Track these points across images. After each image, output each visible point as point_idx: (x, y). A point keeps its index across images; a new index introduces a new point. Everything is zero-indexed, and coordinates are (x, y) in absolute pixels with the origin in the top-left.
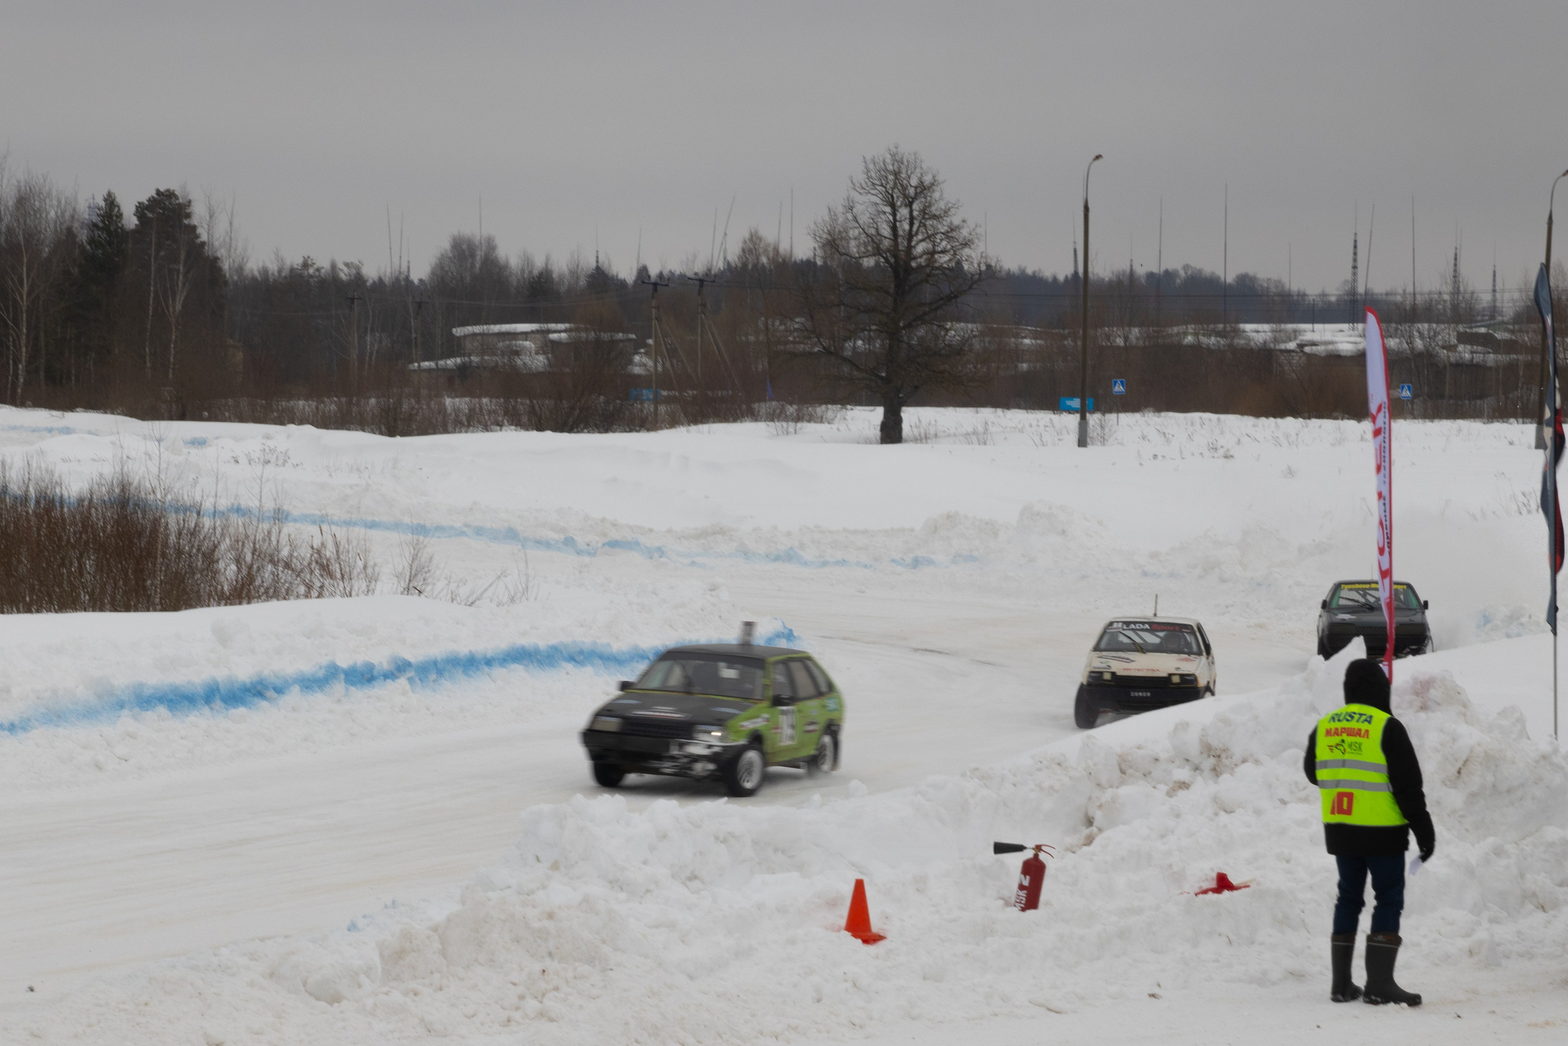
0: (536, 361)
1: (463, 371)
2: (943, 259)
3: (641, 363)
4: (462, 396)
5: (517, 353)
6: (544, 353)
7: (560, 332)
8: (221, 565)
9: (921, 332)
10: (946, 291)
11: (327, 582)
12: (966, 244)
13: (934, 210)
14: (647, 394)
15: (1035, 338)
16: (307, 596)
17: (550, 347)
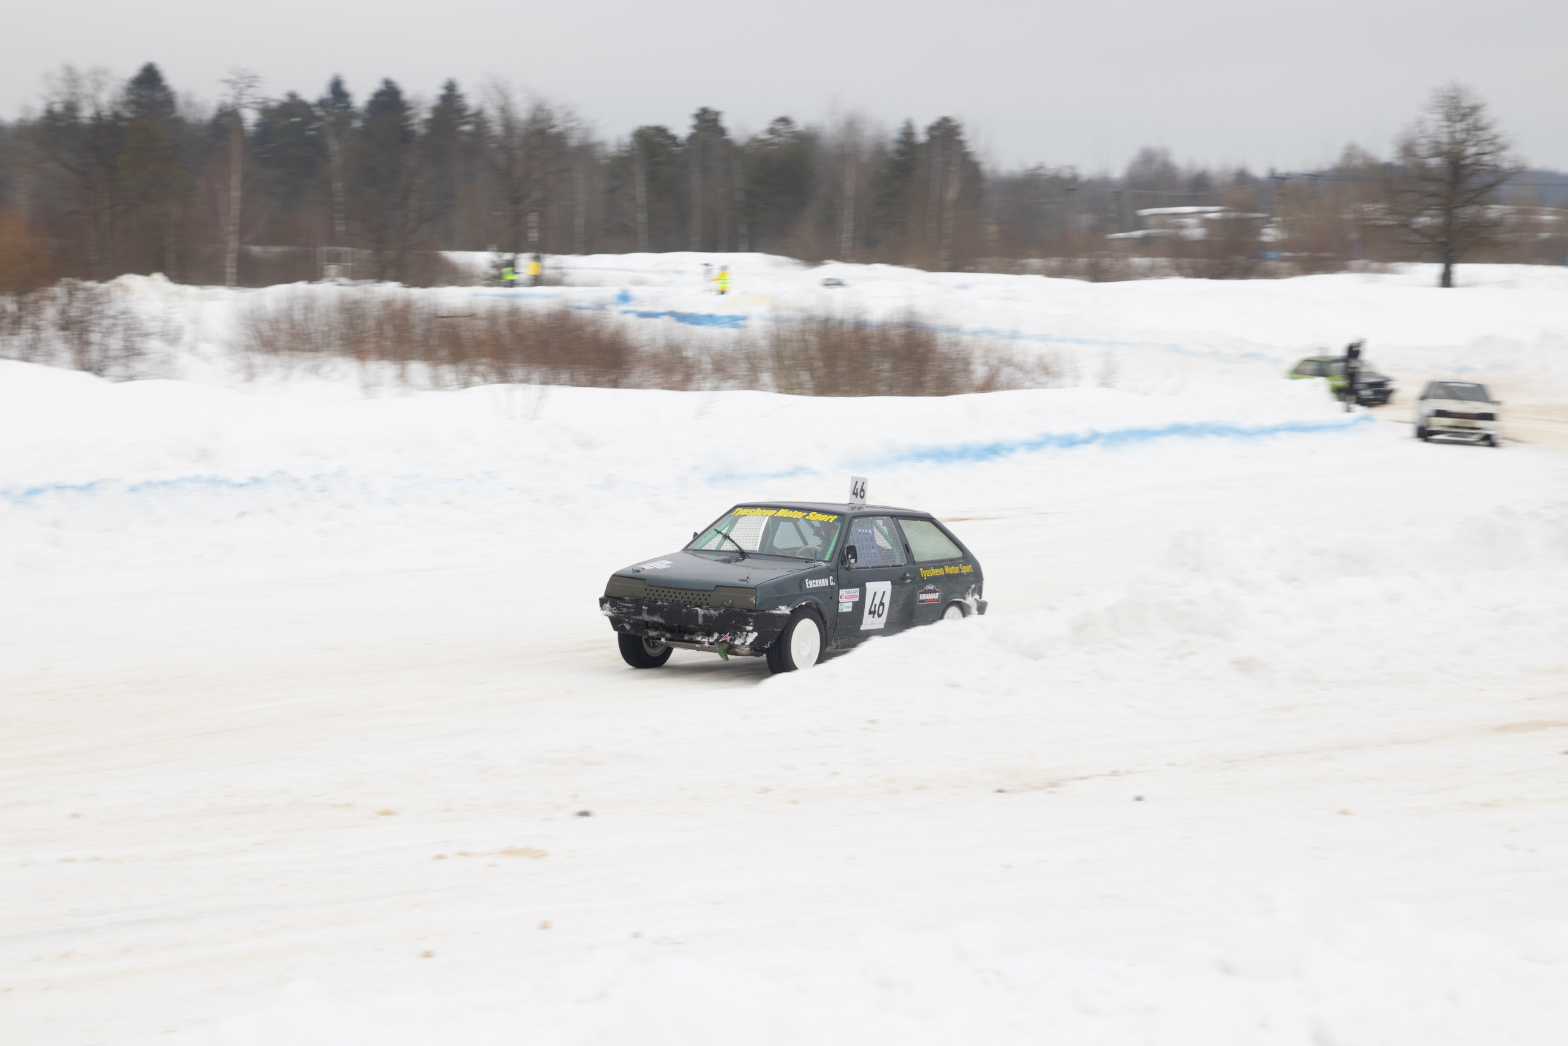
0: (1196, 233)
1: (1146, 241)
2: (1486, 158)
3: (1270, 234)
4: (1144, 257)
5: (1181, 227)
6: (1203, 227)
7: (1213, 212)
8: (972, 367)
9: (1470, 211)
10: (1489, 179)
11: (1043, 379)
12: (1504, 148)
13: (1483, 123)
14: (1273, 255)
15: (1557, 215)
16: (1030, 388)
17: (1207, 223)
